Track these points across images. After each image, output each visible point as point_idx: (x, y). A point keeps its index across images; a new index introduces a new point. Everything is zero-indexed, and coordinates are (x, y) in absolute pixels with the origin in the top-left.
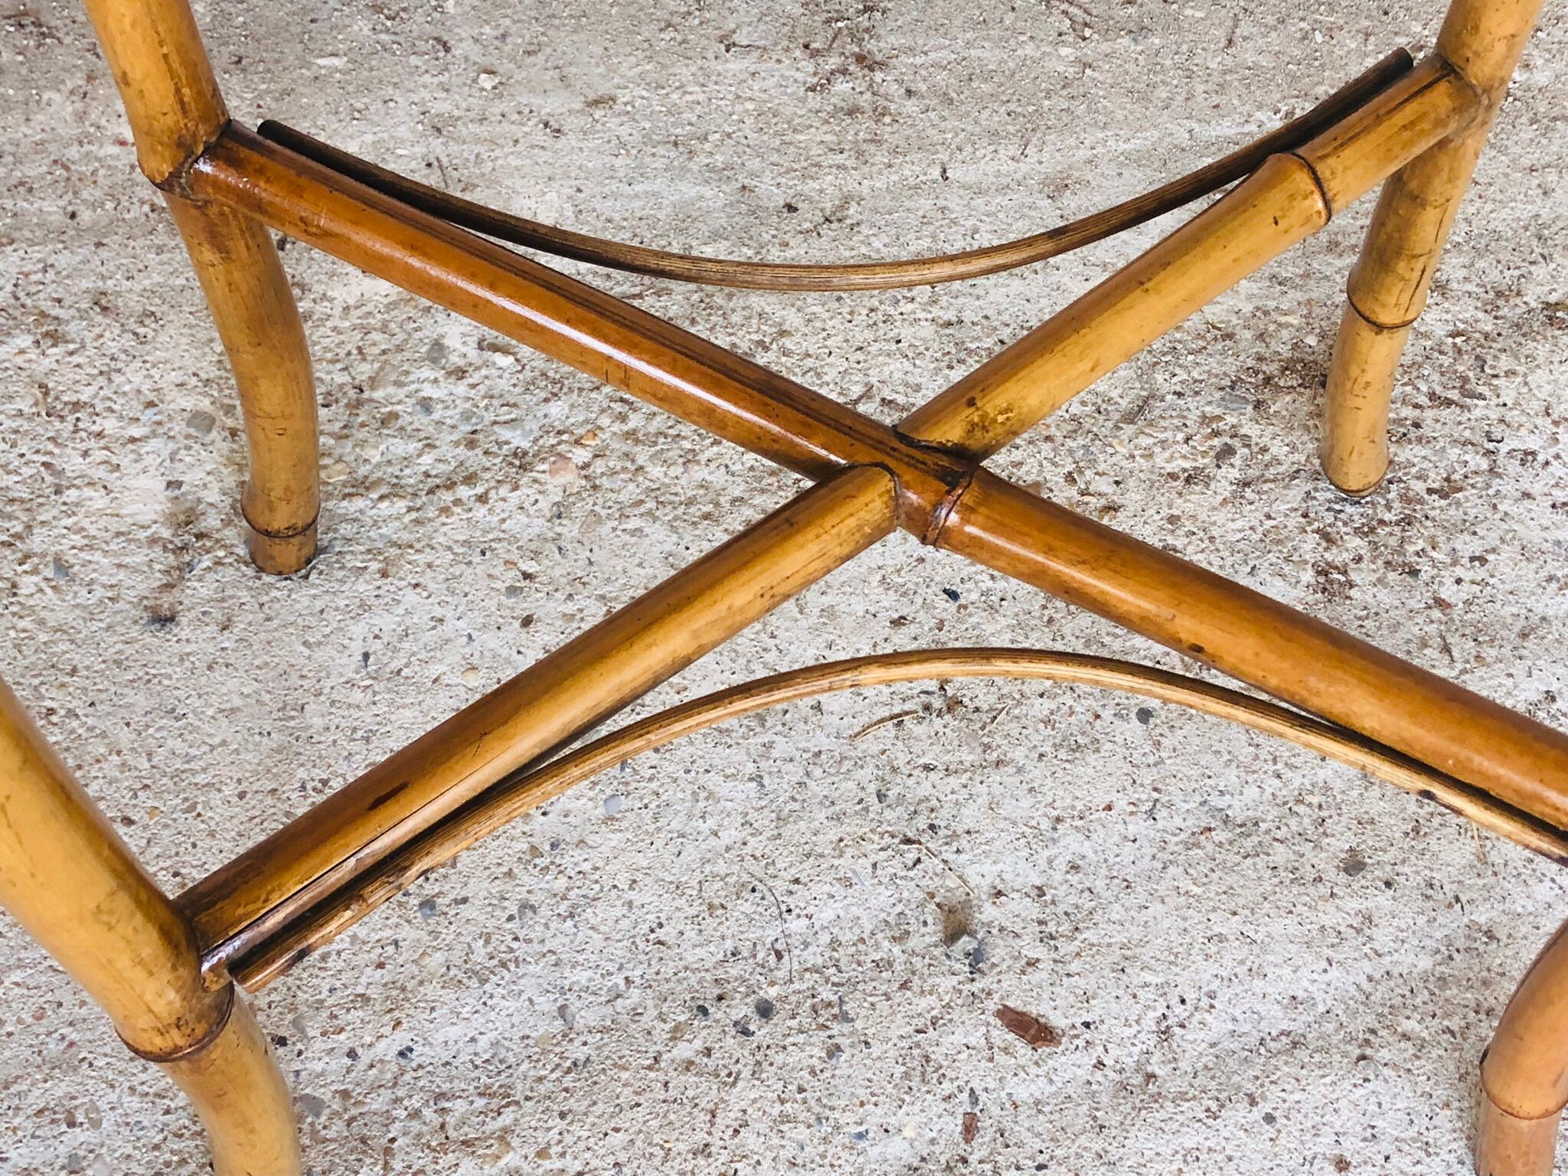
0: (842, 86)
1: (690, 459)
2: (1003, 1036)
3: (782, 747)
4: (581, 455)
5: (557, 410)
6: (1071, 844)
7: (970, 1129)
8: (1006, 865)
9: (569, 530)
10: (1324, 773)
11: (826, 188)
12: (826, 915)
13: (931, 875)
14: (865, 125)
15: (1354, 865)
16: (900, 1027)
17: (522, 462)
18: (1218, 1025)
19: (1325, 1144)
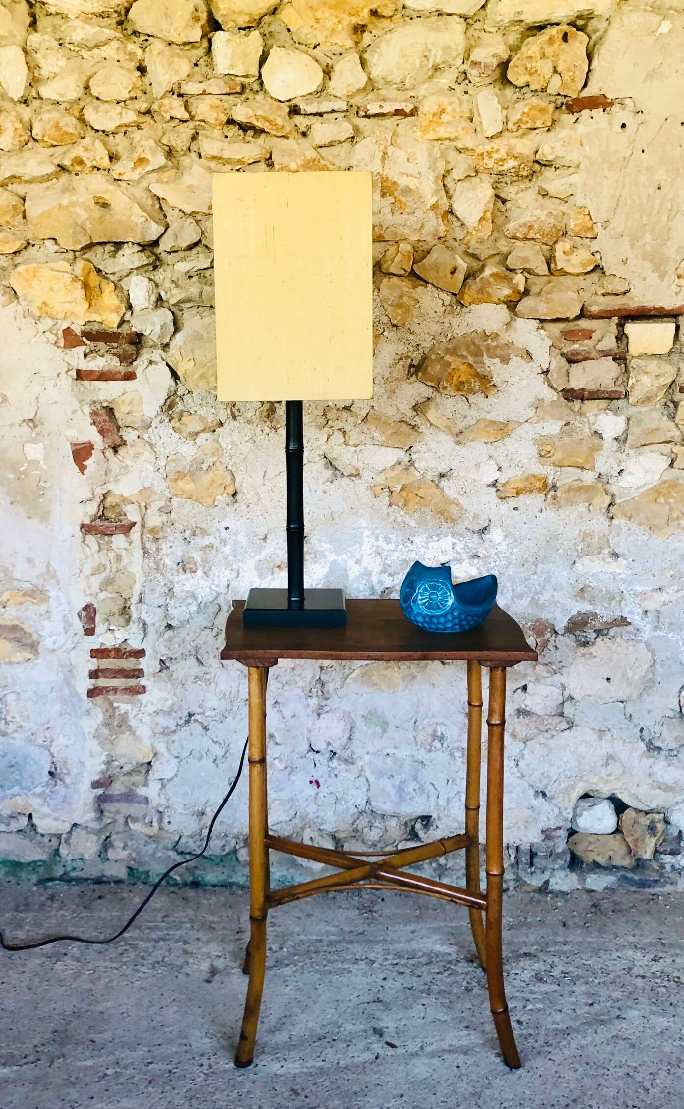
0: (365, 915)
1: (325, 966)
2: (385, 1046)
3: (341, 1005)
4: (301, 964)
5: (296, 957)
6: (404, 1022)
7: (377, 1058)
8: (390, 1024)
9: (297, 974)
10: (463, 1015)
11: (360, 930)
12: (349, 1028)
13: (373, 1024)
14: (370, 921)
15: (467, 1027)
16: (363, 1043)
17: (288, 965)
18: (434, 1047)
19: (455, 1064)
